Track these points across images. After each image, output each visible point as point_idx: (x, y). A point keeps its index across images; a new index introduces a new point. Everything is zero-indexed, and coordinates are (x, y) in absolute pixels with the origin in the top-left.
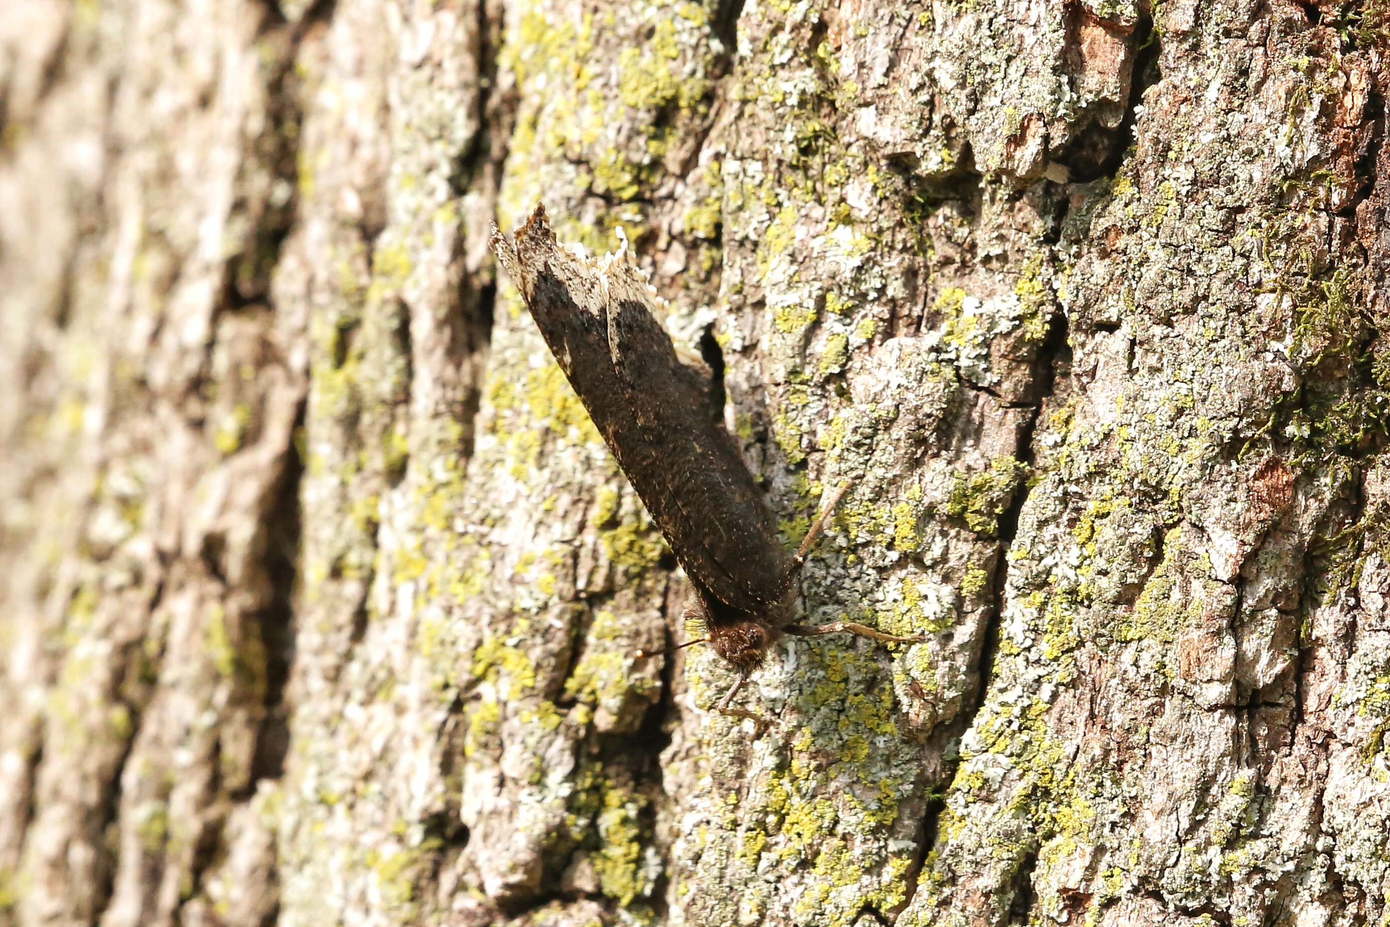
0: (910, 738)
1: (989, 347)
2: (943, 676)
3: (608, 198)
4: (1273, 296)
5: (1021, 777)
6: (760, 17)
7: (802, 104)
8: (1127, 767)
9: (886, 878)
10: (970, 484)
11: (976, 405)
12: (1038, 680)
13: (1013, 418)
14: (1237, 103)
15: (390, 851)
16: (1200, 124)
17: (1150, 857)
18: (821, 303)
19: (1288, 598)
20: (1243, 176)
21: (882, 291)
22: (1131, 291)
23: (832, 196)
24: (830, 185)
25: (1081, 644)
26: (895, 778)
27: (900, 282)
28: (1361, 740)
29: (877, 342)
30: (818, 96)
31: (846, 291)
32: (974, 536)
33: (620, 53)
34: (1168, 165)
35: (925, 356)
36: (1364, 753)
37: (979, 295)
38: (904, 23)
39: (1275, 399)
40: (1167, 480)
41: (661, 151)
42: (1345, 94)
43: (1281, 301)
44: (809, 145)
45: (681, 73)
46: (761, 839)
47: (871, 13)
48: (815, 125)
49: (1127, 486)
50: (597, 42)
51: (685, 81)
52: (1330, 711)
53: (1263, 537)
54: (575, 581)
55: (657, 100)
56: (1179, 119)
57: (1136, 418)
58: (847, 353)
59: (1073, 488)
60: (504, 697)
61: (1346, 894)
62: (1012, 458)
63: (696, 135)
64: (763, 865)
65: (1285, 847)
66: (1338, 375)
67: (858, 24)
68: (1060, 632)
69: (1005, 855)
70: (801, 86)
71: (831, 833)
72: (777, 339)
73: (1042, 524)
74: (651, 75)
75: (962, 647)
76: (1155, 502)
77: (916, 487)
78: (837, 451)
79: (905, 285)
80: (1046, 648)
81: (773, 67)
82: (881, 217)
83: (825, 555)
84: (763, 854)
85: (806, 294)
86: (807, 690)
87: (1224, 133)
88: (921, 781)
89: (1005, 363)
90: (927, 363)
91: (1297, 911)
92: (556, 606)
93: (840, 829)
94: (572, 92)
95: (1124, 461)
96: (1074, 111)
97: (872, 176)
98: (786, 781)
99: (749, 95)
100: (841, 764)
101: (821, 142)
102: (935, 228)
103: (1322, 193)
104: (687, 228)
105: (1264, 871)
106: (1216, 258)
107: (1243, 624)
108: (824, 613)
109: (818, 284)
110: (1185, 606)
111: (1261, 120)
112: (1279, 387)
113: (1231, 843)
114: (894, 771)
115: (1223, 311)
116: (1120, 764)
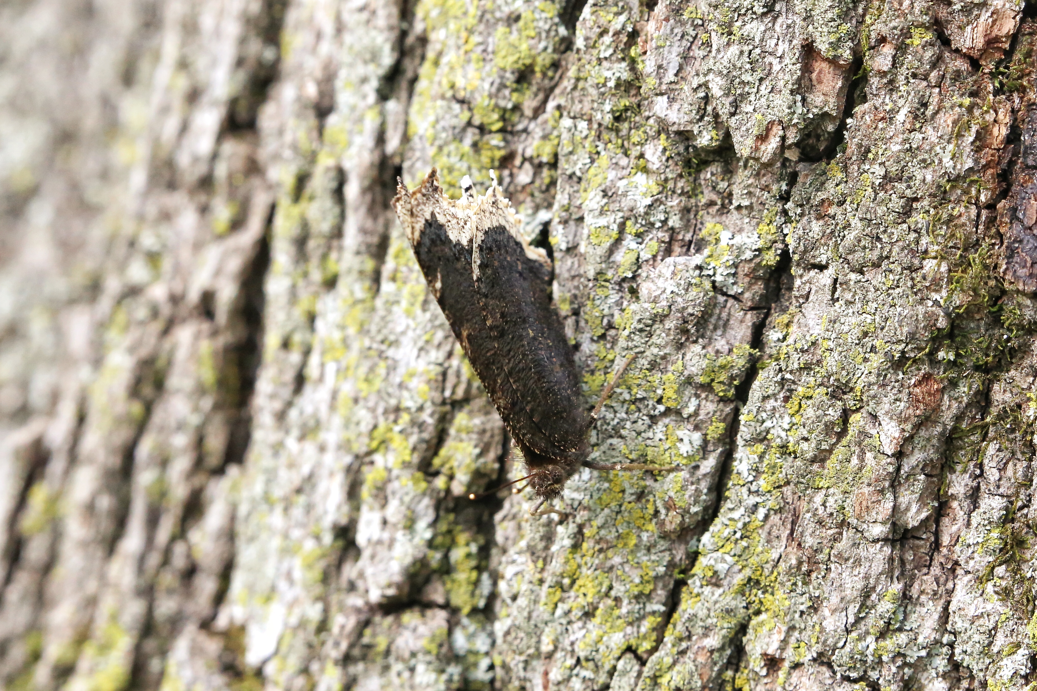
0: (664, 536)
1: (736, 267)
2: (690, 497)
3: (482, 129)
4: (935, 261)
5: (740, 571)
6: (592, 23)
7: (618, 86)
8: (814, 575)
9: (643, 630)
10: (718, 364)
11: (725, 307)
12: (756, 506)
13: (750, 318)
14: (918, 126)
15: (310, 545)
16: (891, 138)
17: (826, 641)
18: (622, 227)
19: (933, 467)
20: (919, 177)
21: (665, 222)
22: (836, 245)
23: (635, 152)
24: (634, 144)
25: (788, 483)
26: (653, 562)
27: (678, 217)
28: (978, 571)
29: (659, 258)
30: (629, 83)
31: (640, 221)
32: (718, 399)
33: (496, 30)
34: (867, 162)
35: (691, 272)
36: (980, 580)
37: (732, 229)
38: (691, 39)
39: (932, 333)
40: (854, 381)
41: (520, 100)
42: (994, 125)
43: (939, 266)
44: (621, 115)
45: (537, 48)
46: (559, 594)
47: (668, 32)
48: (626, 102)
49: (826, 380)
50: (480, 21)
51: (539, 54)
52: (958, 548)
53: (917, 427)
54: (443, 390)
55: (520, 65)
56: (877, 132)
57: (834, 335)
58: (638, 263)
59: (788, 376)
60: (390, 465)
61: (961, 674)
62: (748, 347)
63: (545, 90)
64: (559, 612)
65: (920, 640)
66: (977, 316)
67: (659, 38)
68: (773, 473)
69: (726, 625)
70: (617, 75)
71: (607, 595)
72: (590, 250)
73: (765, 398)
74: (516, 47)
75: (705, 475)
76: (844, 393)
77: (680, 362)
78: (626, 332)
79: (681, 219)
80: (763, 483)
81: (599, 59)
82: (668, 170)
83: (614, 404)
84: (560, 605)
85: (612, 220)
86: (595, 496)
87: (907, 146)
88: (671, 565)
89: (747, 280)
90: (693, 278)
91: (926, 682)
92: (429, 409)
93: (613, 593)
94: (462, 52)
95: (824, 363)
96: (804, 120)
97: (663, 141)
98: (578, 556)
99: (582, 75)
100: (616, 549)
101: (629, 114)
102: (705, 180)
103: (973, 192)
104: (535, 154)
105: (904, 656)
106: (896, 232)
107: (900, 483)
108: (611, 444)
109: (621, 214)
110: (860, 469)
111: (934, 139)
112: (935, 325)
113: (882, 635)
114: (653, 557)
115: (899, 269)
116: (809, 573)
